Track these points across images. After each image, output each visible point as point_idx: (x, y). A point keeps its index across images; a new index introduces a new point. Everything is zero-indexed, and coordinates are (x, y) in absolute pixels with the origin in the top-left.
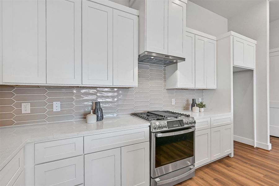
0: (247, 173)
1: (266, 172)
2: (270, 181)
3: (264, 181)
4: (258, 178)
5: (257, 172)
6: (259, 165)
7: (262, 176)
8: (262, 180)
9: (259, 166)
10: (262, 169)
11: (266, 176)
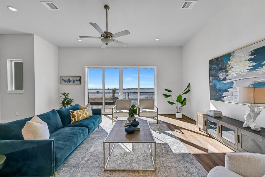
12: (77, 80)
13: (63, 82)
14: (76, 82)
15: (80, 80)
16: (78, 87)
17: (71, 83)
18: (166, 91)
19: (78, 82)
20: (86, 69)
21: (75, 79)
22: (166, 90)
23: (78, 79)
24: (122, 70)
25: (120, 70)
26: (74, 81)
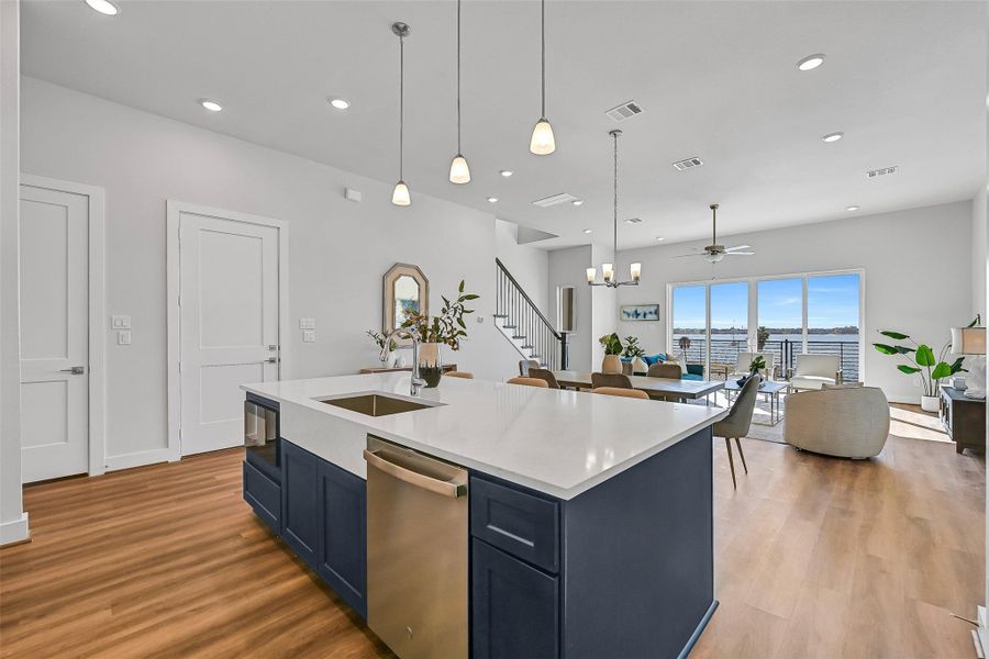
0: (61, 644)
1: (100, 597)
2: (140, 607)
3: (128, 619)
4: (106, 627)
5: (80, 616)
6: (61, 596)
7: (107, 614)
8: (120, 622)
9: (64, 599)
10: (82, 598)
11: (114, 605)
12: (651, 313)
13: (625, 317)
14: (649, 317)
15: (657, 312)
16: (653, 326)
17: (641, 317)
18: (886, 337)
19: (654, 317)
20: (669, 288)
21: (647, 310)
22: (885, 333)
23: (653, 309)
24: (756, 285)
25: (749, 287)
26: (645, 315)
